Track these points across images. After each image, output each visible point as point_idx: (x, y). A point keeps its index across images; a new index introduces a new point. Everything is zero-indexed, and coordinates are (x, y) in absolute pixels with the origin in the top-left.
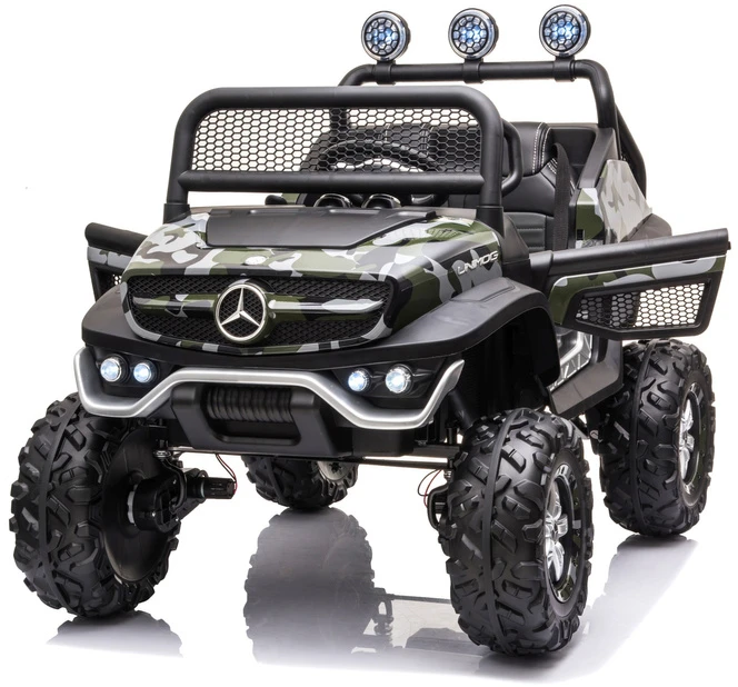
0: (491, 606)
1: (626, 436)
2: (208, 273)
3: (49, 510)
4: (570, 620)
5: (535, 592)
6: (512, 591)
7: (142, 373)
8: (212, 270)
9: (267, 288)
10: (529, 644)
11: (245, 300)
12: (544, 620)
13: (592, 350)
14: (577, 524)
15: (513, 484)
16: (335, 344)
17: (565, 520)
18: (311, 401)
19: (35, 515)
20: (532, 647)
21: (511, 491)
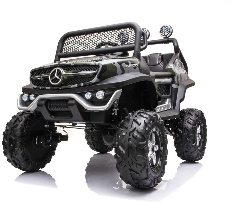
0: (128, 170)
1: (181, 132)
2: (49, 67)
3: (10, 139)
4: (158, 178)
5: (143, 166)
6: (135, 165)
7: (32, 97)
8: (51, 66)
9: (64, 69)
10: (142, 184)
11: (57, 73)
12: (147, 176)
13: (171, 106)
14: (162, 148)
15: (136, 129)
16: (82, 85)
17: (157, 146)
18: (74, 102)
19: (7, 140)
20: (143, 186)
21: (136, 132)
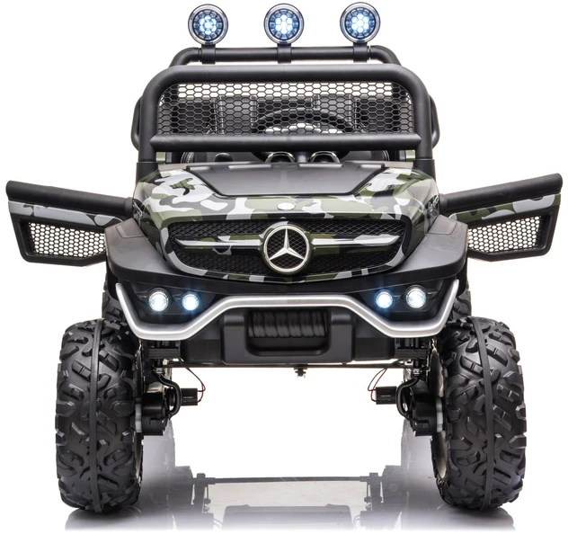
0: (490, 471)
2: (250, 218)
5: (521, 458)
6: (507, 458)
7: (190, 302)
8: (253, 215)
11: (289, 238)
12: (520, 480)
15: (503, 376)
21: (503, 381)
